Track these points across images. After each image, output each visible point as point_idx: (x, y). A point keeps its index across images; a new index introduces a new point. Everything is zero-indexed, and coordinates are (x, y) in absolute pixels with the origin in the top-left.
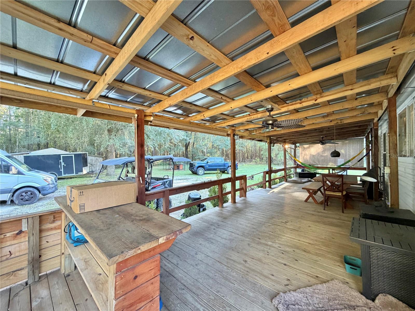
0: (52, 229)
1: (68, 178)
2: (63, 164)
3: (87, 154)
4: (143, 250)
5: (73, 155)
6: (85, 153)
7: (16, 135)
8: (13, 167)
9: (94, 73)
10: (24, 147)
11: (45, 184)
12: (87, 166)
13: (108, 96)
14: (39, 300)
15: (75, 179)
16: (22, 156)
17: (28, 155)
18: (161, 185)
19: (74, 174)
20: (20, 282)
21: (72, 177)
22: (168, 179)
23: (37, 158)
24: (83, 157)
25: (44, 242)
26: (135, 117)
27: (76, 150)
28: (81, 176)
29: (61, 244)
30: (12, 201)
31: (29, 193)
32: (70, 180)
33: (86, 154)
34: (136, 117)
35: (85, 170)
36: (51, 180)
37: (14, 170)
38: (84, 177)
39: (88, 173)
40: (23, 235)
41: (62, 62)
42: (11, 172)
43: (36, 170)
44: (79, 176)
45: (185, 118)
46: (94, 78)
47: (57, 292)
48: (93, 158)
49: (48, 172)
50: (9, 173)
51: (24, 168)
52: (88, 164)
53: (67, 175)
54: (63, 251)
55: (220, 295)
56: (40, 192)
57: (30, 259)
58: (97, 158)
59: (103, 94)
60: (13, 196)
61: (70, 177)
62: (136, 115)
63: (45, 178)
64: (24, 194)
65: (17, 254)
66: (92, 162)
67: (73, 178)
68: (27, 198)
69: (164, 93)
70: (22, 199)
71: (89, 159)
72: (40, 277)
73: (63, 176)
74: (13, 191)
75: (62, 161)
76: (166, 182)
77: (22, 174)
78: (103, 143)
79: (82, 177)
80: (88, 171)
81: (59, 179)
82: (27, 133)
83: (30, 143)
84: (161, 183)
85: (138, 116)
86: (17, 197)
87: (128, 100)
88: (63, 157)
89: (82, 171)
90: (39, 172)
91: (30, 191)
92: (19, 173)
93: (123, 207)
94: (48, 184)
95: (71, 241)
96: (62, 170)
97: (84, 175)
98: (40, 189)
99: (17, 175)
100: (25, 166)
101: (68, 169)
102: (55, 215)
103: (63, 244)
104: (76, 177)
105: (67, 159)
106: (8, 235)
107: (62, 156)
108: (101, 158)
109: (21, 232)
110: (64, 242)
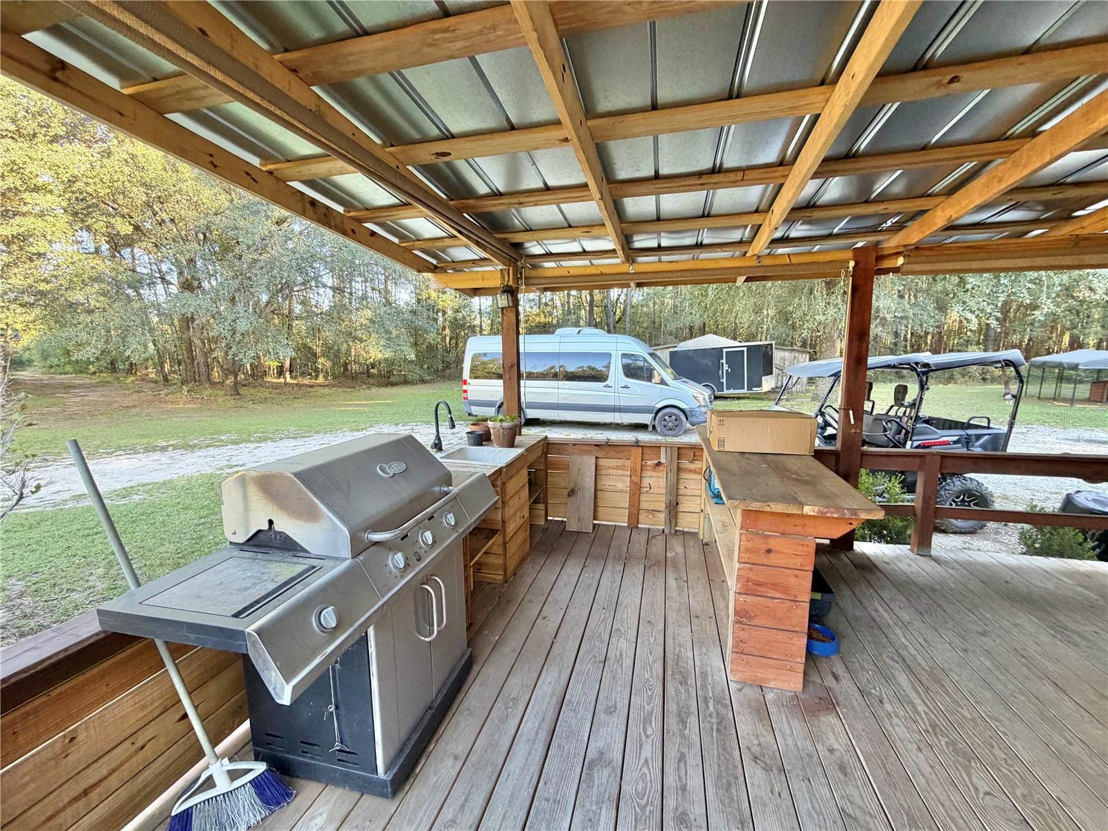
0: (691, 471)
1: (733, 398)
2: (726, 367)
3: (774, 346)
4: (774, 510)
5: (745, 349)
6: (770, 342)
7: (661, 312)
8: (655, 372)
9: (757, 211)
10: (671, 334)
11: (694, 405)
12: (771, 373)
13: (788, 236)
14: (674, 554)
15: (746, 401)
16: (668, 351)
17: (675, 349)
18: (955, 442)
19: (745, 391)
20: (658, 527)
21: (741, 395)
22: (988, 428)
23: (686, 355)
24: (764, 354)
25: (681, 486)
26: (848, 268)
27: (752, 337)
28: (758, 396)
29: (700, 496)
30: (654, 427)
31: (674, 417)
32: (737, 402)
33: (771, 345)
34: (851, 269)
35: (768, 383)
36: (704, 399)
37: (656, 379)
38: (763, 399)
39: (773, 391)
40: (661, 468)
41: (709, 216)
42: (653, 381)
43: (684, 379)
44: (754, 396)
45: (1051, 229)
46: (756, 219)
47: (692, 555)
48: (787, 354)
49: (700, 383)
50: (650, 381)
51: (667, 375)
52: (774, 369)
53: (732, 391)
54: (703, 507)
55: (997, 727)
56: (687, 419)
57: (668, 502)
58: (797, 355)
59: (778, 235)
60: (655, 419)
61: (737, 396)
62: (852, 264)
63: (695, 395)
64: (667, 418)
65: (656, 490)
66: (784, 364)
67: (743, 398)
68: (670, 424)
69: (930, 192)
70: (665, 426)
71: (778, 356)
72: (676, 531)
73: (726, 392)
74: (655, 411)
75: (724, 361)
76: (979, 437)
77: (666, 384)
78: (808, 318)
79: (759, 399)
80: (773, 385)
81: (716, 398)
82: (675, 306)
83: (679, 326)
84: (957, 438)
85: (857, 264)
86: (660, 422)
87: (835, 231)
88: (727, 352)
89: (760, 385)
90: (687, 382)
91: (674, 414)
92: (663, 382)
93: (783, 457)
94: (700, 406)
95: (710, 493)
96: (724, 380)
97: (766, 393)
98: (688, 414)
99: (660, 386)
100: (670, 370)
101: (735, 380)
102: (695, 450)
103: (703, 498)
104: (748, 398)
105: (734, 357)
106: (649, 463)
107: (725, 350)
108: (804, 356)
109: (659, 464)
110: (704, 495)
